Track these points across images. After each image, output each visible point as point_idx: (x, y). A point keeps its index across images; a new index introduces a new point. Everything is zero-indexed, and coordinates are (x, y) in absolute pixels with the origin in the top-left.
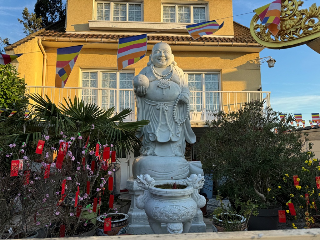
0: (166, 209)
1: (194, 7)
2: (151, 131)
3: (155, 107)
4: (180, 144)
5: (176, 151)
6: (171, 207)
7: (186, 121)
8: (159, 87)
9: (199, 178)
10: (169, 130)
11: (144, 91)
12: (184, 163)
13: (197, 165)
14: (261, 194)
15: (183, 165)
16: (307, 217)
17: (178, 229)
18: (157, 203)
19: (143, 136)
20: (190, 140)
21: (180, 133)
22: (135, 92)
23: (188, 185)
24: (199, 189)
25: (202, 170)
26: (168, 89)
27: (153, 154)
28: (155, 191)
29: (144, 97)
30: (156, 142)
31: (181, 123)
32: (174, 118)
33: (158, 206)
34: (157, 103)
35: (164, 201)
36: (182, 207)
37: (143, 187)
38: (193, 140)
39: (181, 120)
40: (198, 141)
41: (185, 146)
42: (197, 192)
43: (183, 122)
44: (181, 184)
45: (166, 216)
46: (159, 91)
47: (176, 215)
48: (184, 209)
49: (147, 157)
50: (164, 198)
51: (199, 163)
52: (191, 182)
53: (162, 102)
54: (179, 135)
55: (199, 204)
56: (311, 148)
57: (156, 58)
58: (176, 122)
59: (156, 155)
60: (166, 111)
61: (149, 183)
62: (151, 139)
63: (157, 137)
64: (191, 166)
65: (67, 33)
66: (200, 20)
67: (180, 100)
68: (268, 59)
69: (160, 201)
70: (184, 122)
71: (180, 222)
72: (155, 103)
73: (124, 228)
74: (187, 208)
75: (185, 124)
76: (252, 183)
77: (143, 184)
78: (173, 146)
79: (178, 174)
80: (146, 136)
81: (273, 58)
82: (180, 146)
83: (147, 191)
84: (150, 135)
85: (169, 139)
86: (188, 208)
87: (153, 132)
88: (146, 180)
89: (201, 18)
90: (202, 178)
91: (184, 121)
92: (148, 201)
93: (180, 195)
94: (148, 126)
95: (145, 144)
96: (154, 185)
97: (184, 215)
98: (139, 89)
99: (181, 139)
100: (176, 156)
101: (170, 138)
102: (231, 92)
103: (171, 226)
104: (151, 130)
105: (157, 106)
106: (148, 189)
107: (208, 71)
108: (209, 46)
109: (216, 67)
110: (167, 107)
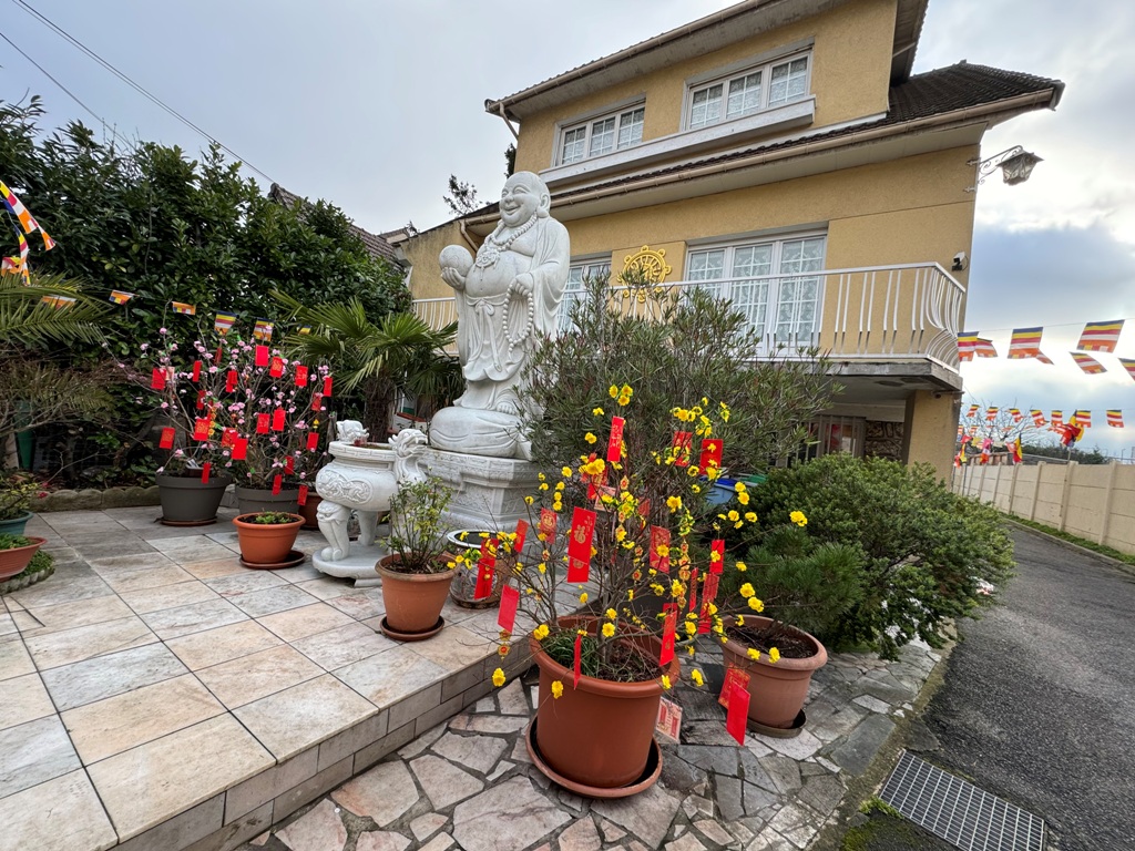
1: (774, 68)
3: (474, 308)
5: (499, 401)
7: (528, 337)
8: (477, 267)
10: (492, 356)
17: (324, 511)
21: (512, 364)
23: (392, 448)
26: (491, 268)
29: (465, 293)
31: (516, 341)
32: (504, 331)
43: (521, 340)
46: (477, 275)
53: (484, 298)
54: (509, 368)
58: (507, 340)
60: (491, 316)
67: (511, 290)
68: (1008, 157)
72: (475, 301)
78: (493, 390)
89: (791, 90)
100: (495, 410)
101: (485, 371)
105: (477, 306)
107: (790, 234)
108: (781, 163)
109: (812, 217)
110: (492, 308)
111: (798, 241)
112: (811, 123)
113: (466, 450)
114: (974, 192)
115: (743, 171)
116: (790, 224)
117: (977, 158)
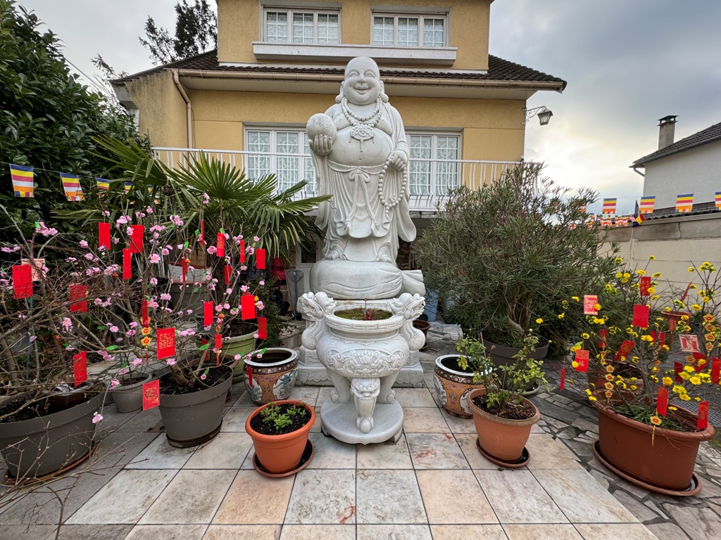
0: (349, 356)
1: (425, 20)
2: (340, 218)
3: (346, 175)
4: (389, 241)
5: (381, 253)
6: (360, 351)
7: (400, 202)
8: (353, 137)
9: (415, 302)
10: (370, 217)
11: (327, 145)
12: (394, 273)
13: (415, 278)
14: (517, 325)
15: (392, 276)
16: (610, 375)
17: (370, 389)
18: (335, 342)
19: (327, 227)
20: (406, 235)
21: (388, 223)
22: (312, 146)
23: (394, 313)
24: (413, 319)
25: (423, 285)
26: (370, 142)
27: (342, 258)
28: (332, 322)
29: (328, 158)
30: (347, 238)
31: (390, 205)
32: (379, 196)
33: (336, 349)
34: (350, 168)
35: (348, 340)
36: (381, 351)
37: (314, 313)
38: (411, 237)
39: (393, 201)
40: (419, 236)
41: (397, 246)
42: (410, 324)
43: (394, 204)
44: (384, 309)
45: (350, 367)
46: (354, 146)
47: (368, 366)
48: (384, 355)
49: (331, 261)
50: (348, 335)
51: (418, 274)
52: (400, 307)
53: (360, 167)
54: (388, 227)
55: (411, 345)
56: (616, 251)
57: (350, 86)
58: (383, 204)
59: (347, 259)
60: (367, 183)
61: (323, 307)
62: (341, 232)
63: (348, 228)
64: (406, 277)
65: (221, 65)
66: (433, 42)
67: (391, 163)
68: (540, 111)
69: (341, 339)
70: (396, 204)
71: (376, 378)
72: (347, 168)
73: (288, 374)
74: (388, 355)
75: (398, 209)
76: (505, 306)
77: (313, 308)
78: (377, 245)
79: (382, 290)
80: (332, 227)
81: (549, 108)
82: (388, 245)
83: (320, 320)
84: (338, 225)
85: (370, 233)
86: (391, 354)
87: (342, 220)
88: (317, 301)
89: (435, 38)
90: (420, 301)
91: (397, 202)
92: (321, 336)
93: (378, 331)
94: (336, 211)
95: (331, 241)
96: (334, 311)
97: (382, 367)
98: (316, 140)
99: (391, 233)
100: (381, 261)
101: (371, 230)
102: (478, 161)
103: (358, 384)
104: (339, 216)
105: (351, 174)
106: (322, 317)
107: (442, 132)
108: (447, 87)
109: (455, 124)
110: (368, 176)
111: (444, 137)
112: (452, 65)
113: (374, 296)
114: (525, 125)
115: (425, 87)
116: (445, 126)
117: (525, 108)
